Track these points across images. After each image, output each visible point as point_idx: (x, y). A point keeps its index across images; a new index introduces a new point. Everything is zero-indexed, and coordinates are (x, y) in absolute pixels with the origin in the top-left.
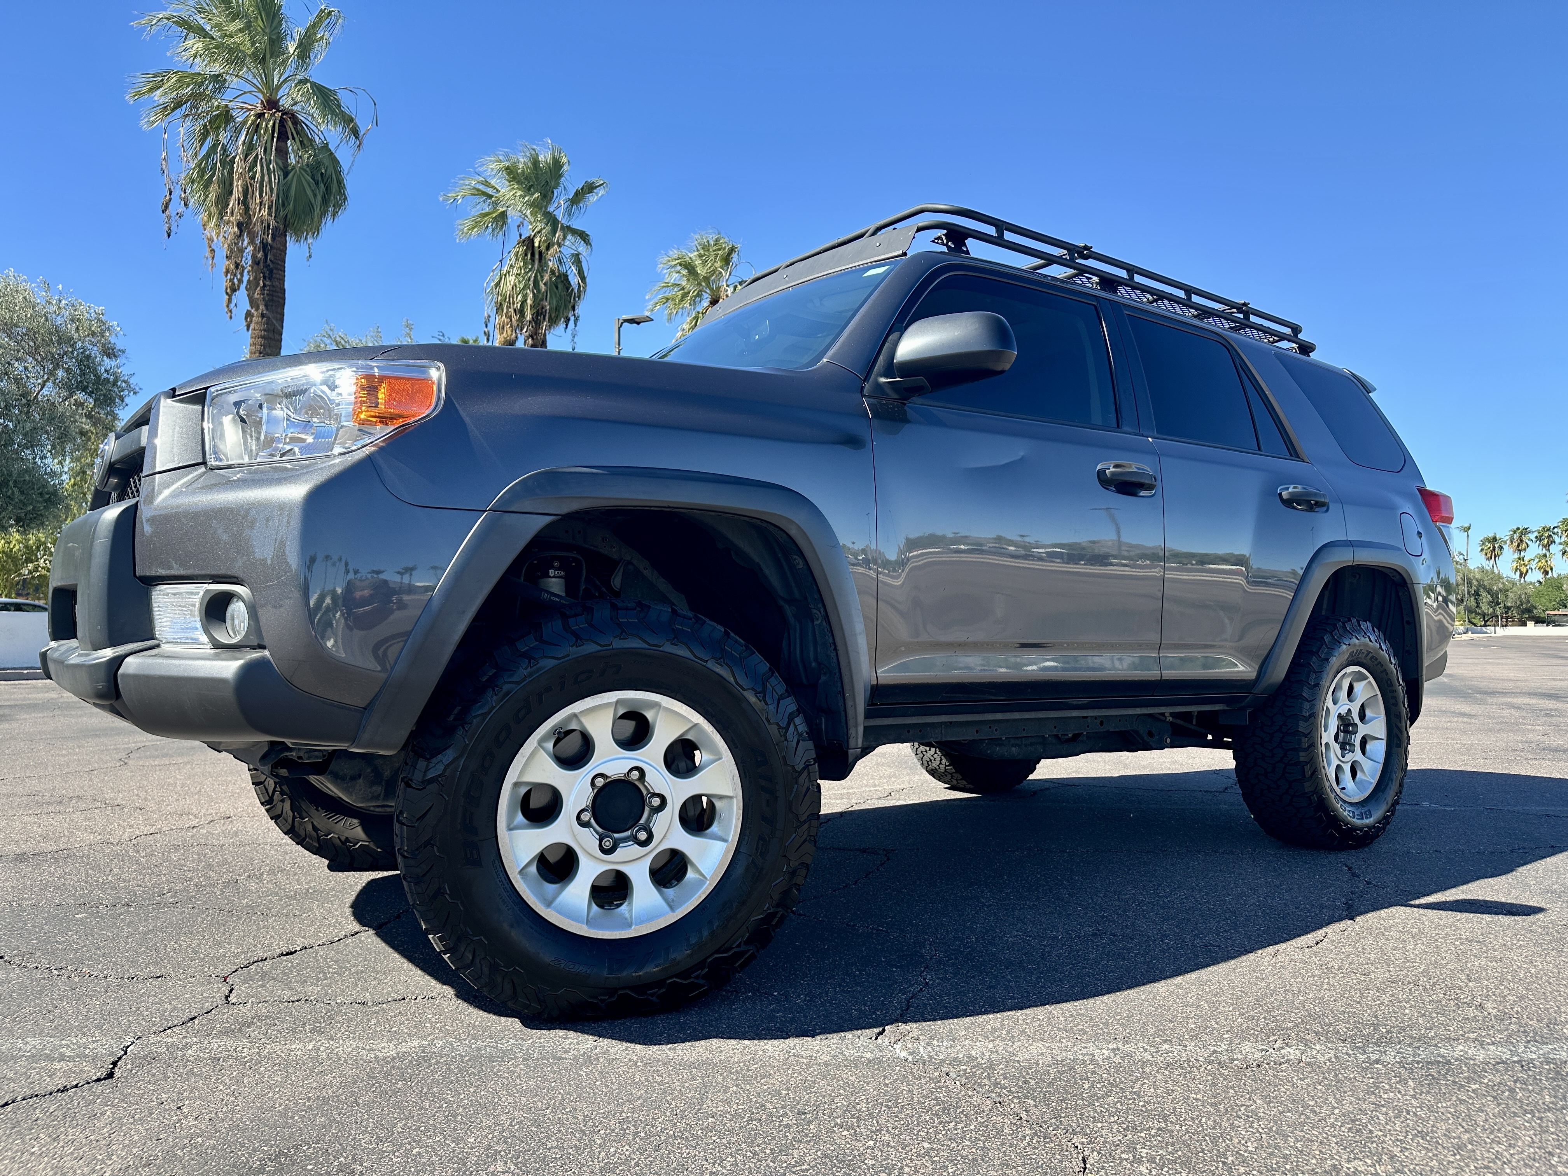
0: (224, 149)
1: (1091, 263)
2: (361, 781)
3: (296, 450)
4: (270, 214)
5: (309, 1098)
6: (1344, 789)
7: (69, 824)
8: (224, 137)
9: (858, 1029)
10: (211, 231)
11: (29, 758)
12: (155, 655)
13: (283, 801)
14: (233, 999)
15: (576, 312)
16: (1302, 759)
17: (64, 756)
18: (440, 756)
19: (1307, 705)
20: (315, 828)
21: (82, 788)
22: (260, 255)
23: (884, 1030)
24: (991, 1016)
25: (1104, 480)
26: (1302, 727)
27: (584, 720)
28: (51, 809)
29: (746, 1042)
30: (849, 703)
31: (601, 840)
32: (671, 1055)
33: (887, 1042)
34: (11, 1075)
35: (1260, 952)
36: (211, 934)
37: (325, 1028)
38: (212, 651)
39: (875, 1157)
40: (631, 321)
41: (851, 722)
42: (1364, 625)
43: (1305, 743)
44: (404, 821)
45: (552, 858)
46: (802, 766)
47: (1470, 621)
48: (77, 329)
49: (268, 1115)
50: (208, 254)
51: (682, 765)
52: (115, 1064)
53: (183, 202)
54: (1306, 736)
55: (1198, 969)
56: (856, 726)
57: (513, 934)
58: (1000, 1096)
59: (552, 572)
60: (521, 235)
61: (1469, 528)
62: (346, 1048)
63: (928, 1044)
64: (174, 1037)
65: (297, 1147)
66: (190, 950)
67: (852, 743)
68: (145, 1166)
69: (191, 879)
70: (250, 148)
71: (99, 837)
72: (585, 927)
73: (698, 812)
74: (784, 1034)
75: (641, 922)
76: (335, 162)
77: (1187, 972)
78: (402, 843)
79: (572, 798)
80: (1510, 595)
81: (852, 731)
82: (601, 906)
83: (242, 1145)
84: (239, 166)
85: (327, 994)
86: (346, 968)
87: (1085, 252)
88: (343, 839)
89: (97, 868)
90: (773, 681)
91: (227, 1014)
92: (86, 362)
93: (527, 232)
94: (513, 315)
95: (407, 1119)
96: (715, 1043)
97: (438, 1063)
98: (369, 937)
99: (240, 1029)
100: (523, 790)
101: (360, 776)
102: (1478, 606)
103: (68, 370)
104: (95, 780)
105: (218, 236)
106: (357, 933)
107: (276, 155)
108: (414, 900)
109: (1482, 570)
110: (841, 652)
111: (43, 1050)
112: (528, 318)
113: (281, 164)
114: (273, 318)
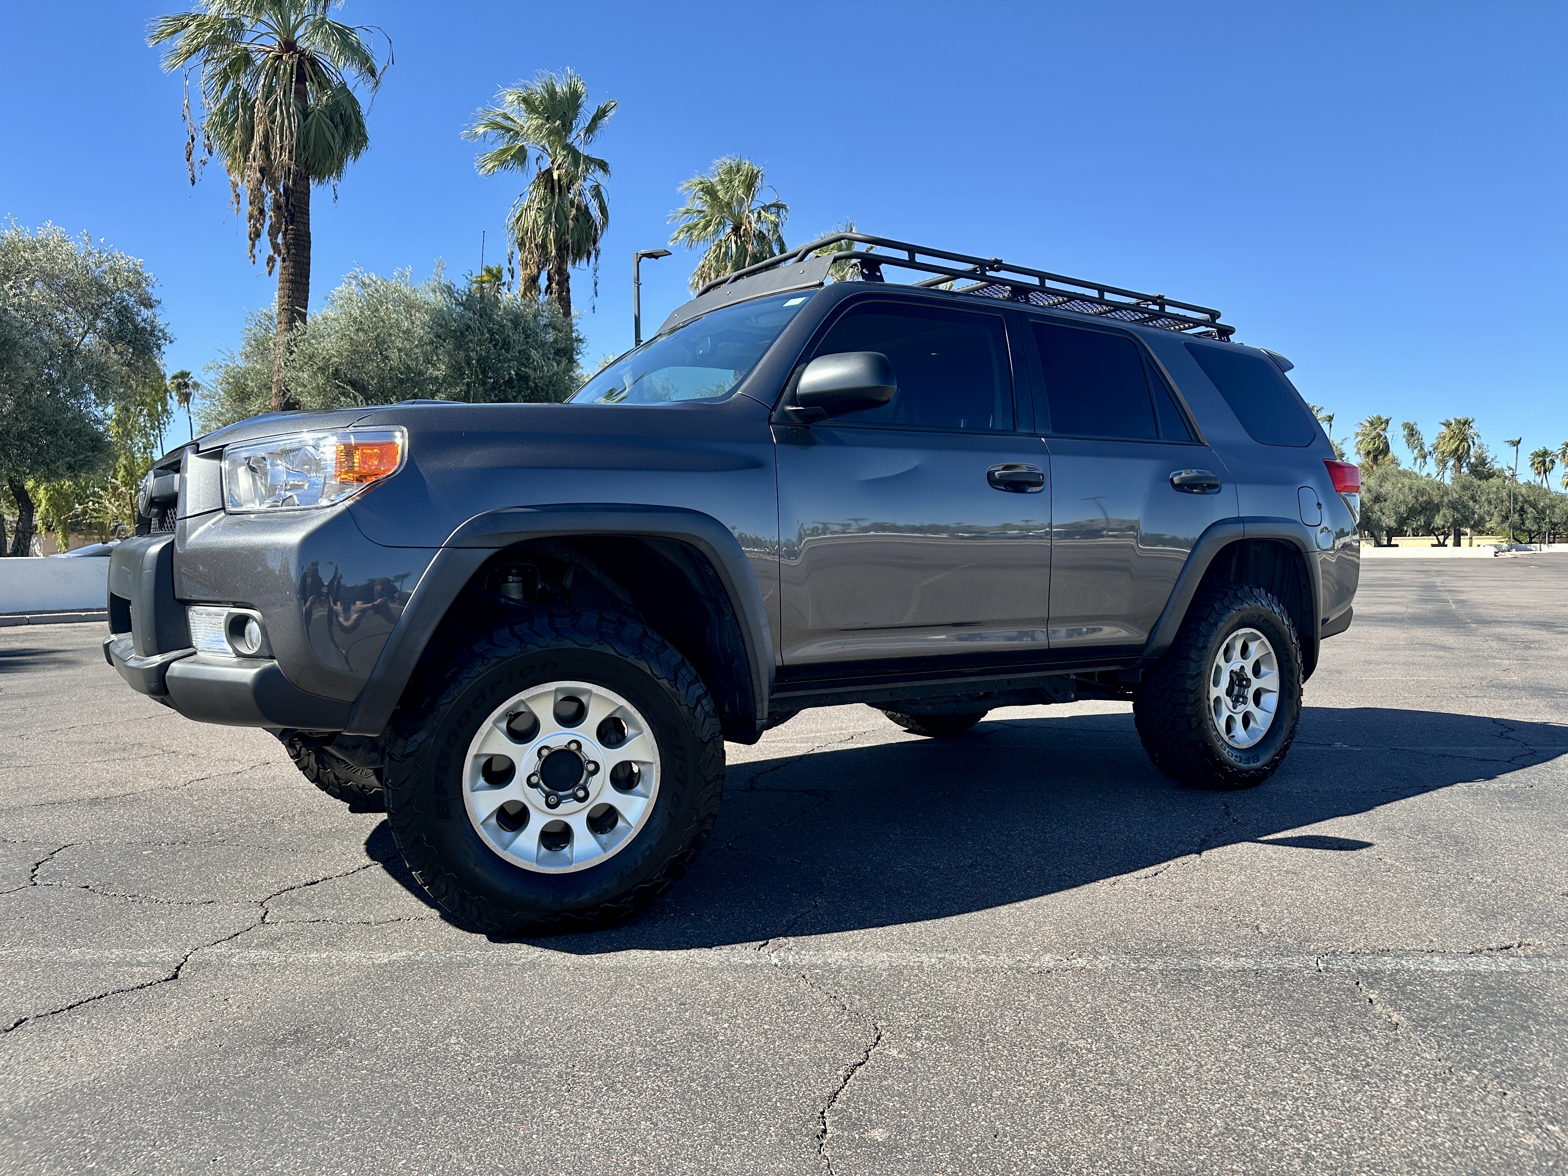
0: (245, 94)
1: (1003, 274)
2: (361, 749)
3: (295, 497)
4: (290, 159)
5: (321, 993)
6: (1233, 736)
7: (133, 770)
8: (244, 81)
9: (746, 942)
10: (235, 177)
11: (94, 705)
12: (193, 662)
13: (309, 755)
14: (267, 920)
15: (598, 244)
16: (1188, 713)
17: (124, 703)
18: (415, 736)
19: (1193, 665)
20: (336, 777)
21: (142, 735)
22: (282, 200)
23: (767, 943)
24: (856, 932)
25: (993, 481)
26: (1189, 684)
27: (529, 704)
28: (117, 756)
29: (658, 952)
30: (756, 683)
31: (547, 798)
32: (597, 961)
33: (766, 952)
34: (102, 976)
35: (1101, 881)
36: (252, 868)
37: (337, 942)
38: (236, 660)
39: (725, 1035)
40: (650, 255)
41: (758, 699)
42: (1256, 591)
43: (1192, 698)
44: (390, 785)
45: (511, 811)
46: (708, 737)
47: (1514, 538)
48: (115, 279)
49: (290, 1005)
50: (233, 199)
51: (613, 738)
52: (178, 968)
53: (206, 150)
54: (1192, 692)
55: (1042, 895)
56: (762, 702)
57: (477, 870)
58: (836, 992)
59: (510, 578)
60: (540, 169)
61: (1519, 442)
62: (351, 957)
63: (797, 953)
64: (223, 949)
65: (309, 1026)
66: (235, 881)
67: (759, 715)
68: (202, 1039)
69: (235, 820)
70: (269, 91)
71: (159, 783)
72: (535, 865)
73: (627, 774)
74: (688, 945)
75: (580, 861)
76: (353, 101)
77: (1032, 897)
78: (389, 802)
79: (523, 764)
80: (1557, 510)
81: (759, 706)
82: (548, 848)
83: (271, 1025)
84: (260, 111)
85: (340, 915)
86: (357, 895)
87: (997, 265)
88: (360, 786)
89: (157, 810)
90: (684, 671)
91: (262, 931)
92: (124, 313)
93: (546, 164)
94: (535, 250)
95: (390, 1007)
96: (633, 953)
97: (419, 968)
98: (378, 869)
99: (272, 943)
100: (483, 760)
101: (359, 746)
102: (1523, 523)
103: (107, 320)
104: (153, 727)
105: (243, 181)
106: (368, 866)
107: (295, 99)
108: (400, 846)
109: (1528, 484)
110: (747, 643)
111: (124, 958)
112: (553, 254)
113: (300, 107)
114: (299, 262)
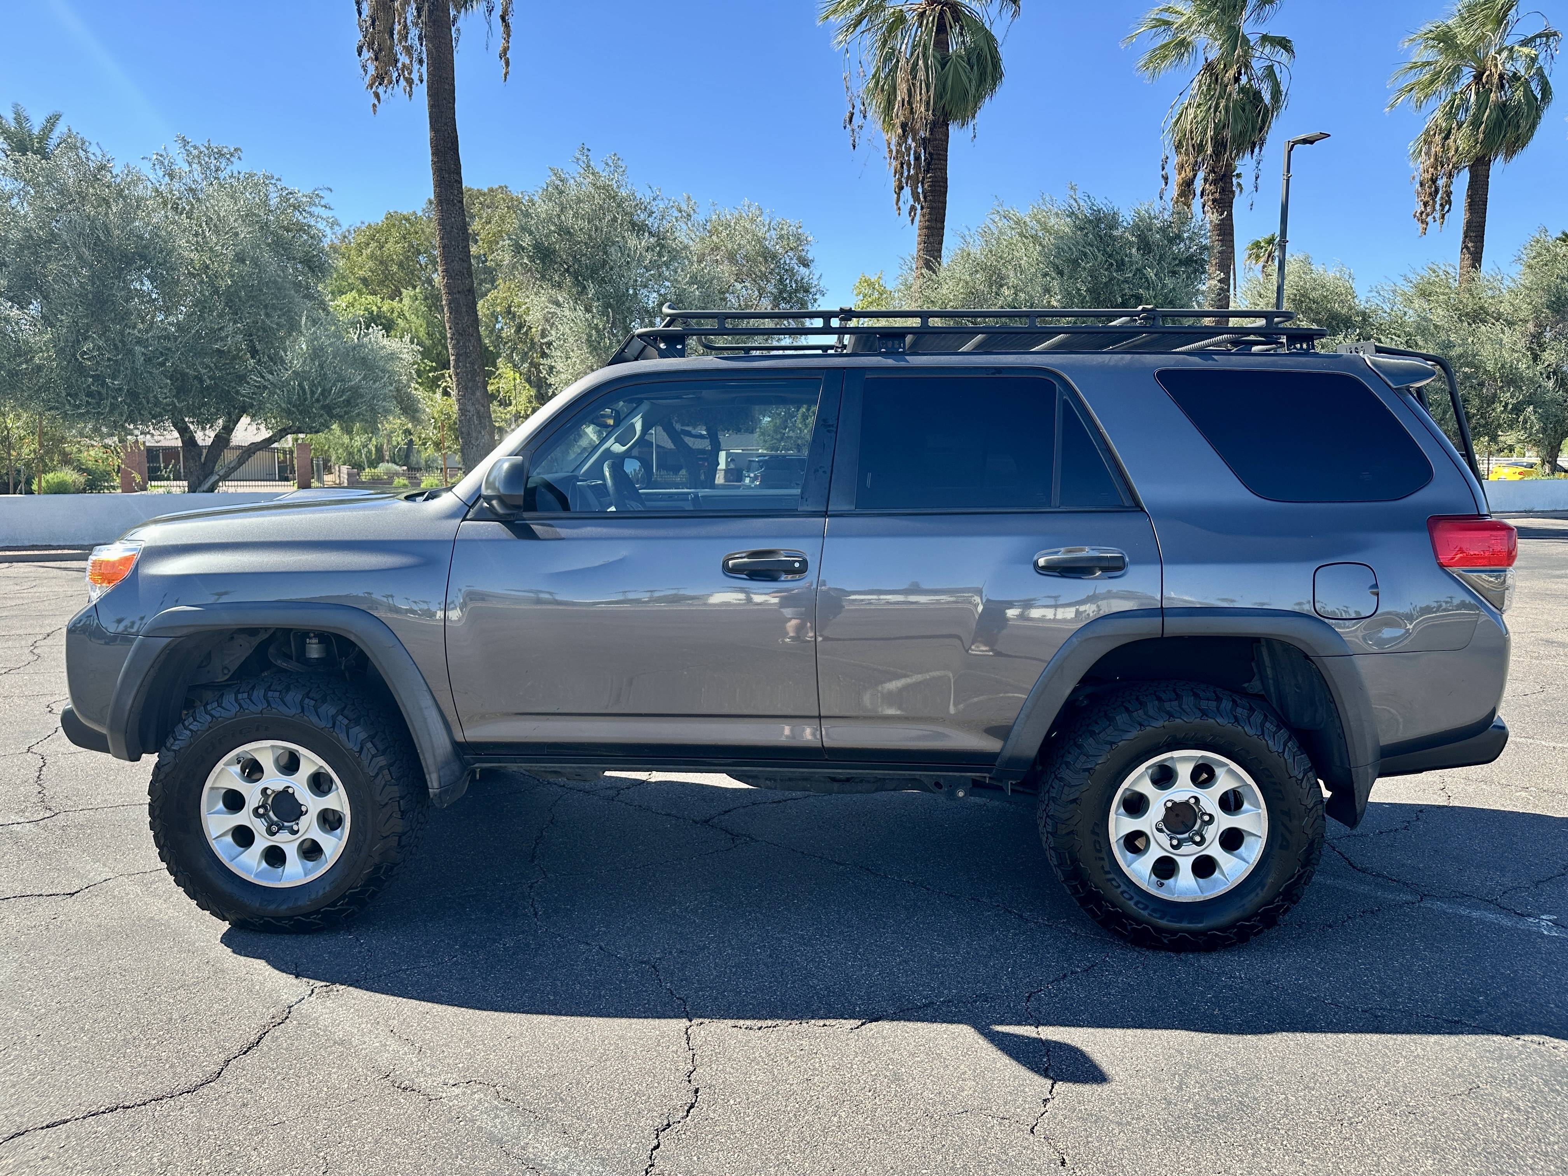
27: (254, 754)
31: (269, 827)
40: (1305, 141)
41: (425, 770)
53: (862, 115)
67: (429, 785)
72: (253, 876)
75: (286, 880)
81: (428, 777)
82: (270, 864)
84: (902, 70)
94: (1191, 151)
100: (222, 791)
112: (1209, 152)
113: (939, 57)
114: (935, 208)
